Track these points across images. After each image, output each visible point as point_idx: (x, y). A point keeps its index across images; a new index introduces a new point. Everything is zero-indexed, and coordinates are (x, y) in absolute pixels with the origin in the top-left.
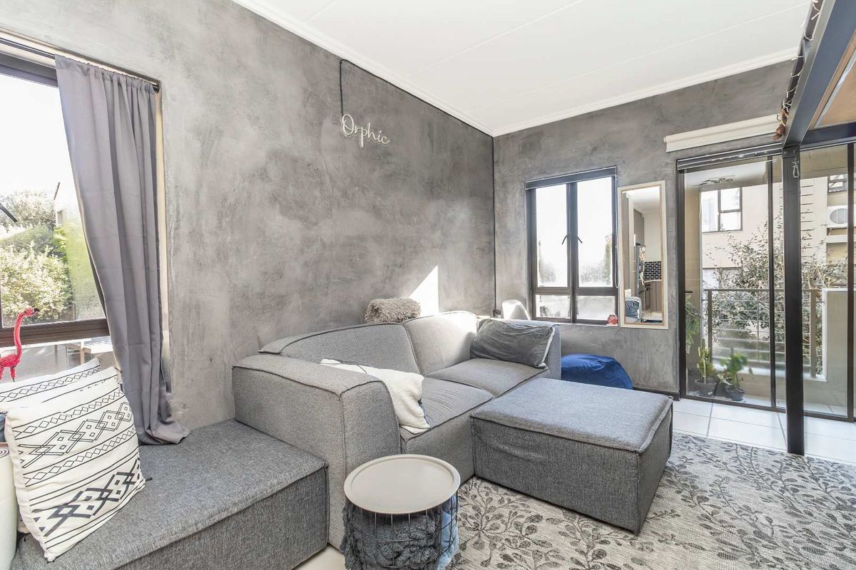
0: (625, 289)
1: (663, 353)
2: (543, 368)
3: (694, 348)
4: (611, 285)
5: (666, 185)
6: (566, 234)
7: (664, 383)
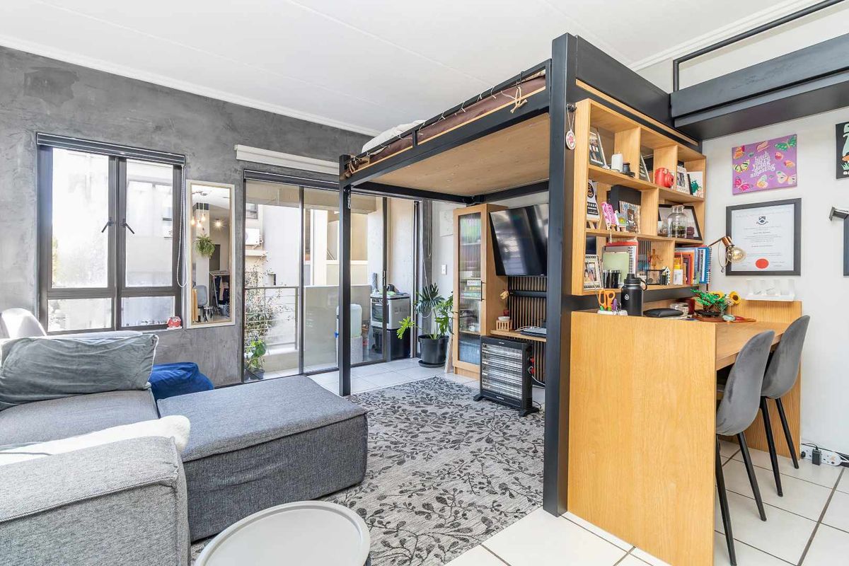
1: (229, 348)
5: (236, 189)
7: (230, 377)
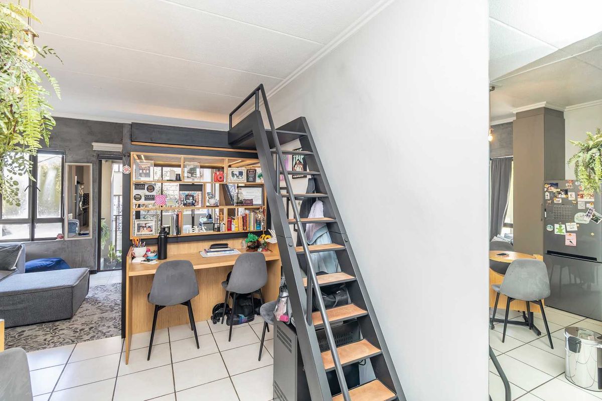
0: (68, 214)
1: (89, 251)
2: (14, 270)
3: (106, 247)
4: (60, 217)
5: (93, 166)
6: (28, 185)
